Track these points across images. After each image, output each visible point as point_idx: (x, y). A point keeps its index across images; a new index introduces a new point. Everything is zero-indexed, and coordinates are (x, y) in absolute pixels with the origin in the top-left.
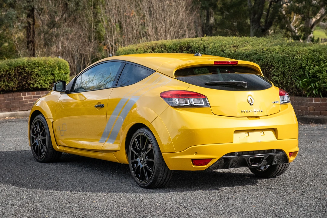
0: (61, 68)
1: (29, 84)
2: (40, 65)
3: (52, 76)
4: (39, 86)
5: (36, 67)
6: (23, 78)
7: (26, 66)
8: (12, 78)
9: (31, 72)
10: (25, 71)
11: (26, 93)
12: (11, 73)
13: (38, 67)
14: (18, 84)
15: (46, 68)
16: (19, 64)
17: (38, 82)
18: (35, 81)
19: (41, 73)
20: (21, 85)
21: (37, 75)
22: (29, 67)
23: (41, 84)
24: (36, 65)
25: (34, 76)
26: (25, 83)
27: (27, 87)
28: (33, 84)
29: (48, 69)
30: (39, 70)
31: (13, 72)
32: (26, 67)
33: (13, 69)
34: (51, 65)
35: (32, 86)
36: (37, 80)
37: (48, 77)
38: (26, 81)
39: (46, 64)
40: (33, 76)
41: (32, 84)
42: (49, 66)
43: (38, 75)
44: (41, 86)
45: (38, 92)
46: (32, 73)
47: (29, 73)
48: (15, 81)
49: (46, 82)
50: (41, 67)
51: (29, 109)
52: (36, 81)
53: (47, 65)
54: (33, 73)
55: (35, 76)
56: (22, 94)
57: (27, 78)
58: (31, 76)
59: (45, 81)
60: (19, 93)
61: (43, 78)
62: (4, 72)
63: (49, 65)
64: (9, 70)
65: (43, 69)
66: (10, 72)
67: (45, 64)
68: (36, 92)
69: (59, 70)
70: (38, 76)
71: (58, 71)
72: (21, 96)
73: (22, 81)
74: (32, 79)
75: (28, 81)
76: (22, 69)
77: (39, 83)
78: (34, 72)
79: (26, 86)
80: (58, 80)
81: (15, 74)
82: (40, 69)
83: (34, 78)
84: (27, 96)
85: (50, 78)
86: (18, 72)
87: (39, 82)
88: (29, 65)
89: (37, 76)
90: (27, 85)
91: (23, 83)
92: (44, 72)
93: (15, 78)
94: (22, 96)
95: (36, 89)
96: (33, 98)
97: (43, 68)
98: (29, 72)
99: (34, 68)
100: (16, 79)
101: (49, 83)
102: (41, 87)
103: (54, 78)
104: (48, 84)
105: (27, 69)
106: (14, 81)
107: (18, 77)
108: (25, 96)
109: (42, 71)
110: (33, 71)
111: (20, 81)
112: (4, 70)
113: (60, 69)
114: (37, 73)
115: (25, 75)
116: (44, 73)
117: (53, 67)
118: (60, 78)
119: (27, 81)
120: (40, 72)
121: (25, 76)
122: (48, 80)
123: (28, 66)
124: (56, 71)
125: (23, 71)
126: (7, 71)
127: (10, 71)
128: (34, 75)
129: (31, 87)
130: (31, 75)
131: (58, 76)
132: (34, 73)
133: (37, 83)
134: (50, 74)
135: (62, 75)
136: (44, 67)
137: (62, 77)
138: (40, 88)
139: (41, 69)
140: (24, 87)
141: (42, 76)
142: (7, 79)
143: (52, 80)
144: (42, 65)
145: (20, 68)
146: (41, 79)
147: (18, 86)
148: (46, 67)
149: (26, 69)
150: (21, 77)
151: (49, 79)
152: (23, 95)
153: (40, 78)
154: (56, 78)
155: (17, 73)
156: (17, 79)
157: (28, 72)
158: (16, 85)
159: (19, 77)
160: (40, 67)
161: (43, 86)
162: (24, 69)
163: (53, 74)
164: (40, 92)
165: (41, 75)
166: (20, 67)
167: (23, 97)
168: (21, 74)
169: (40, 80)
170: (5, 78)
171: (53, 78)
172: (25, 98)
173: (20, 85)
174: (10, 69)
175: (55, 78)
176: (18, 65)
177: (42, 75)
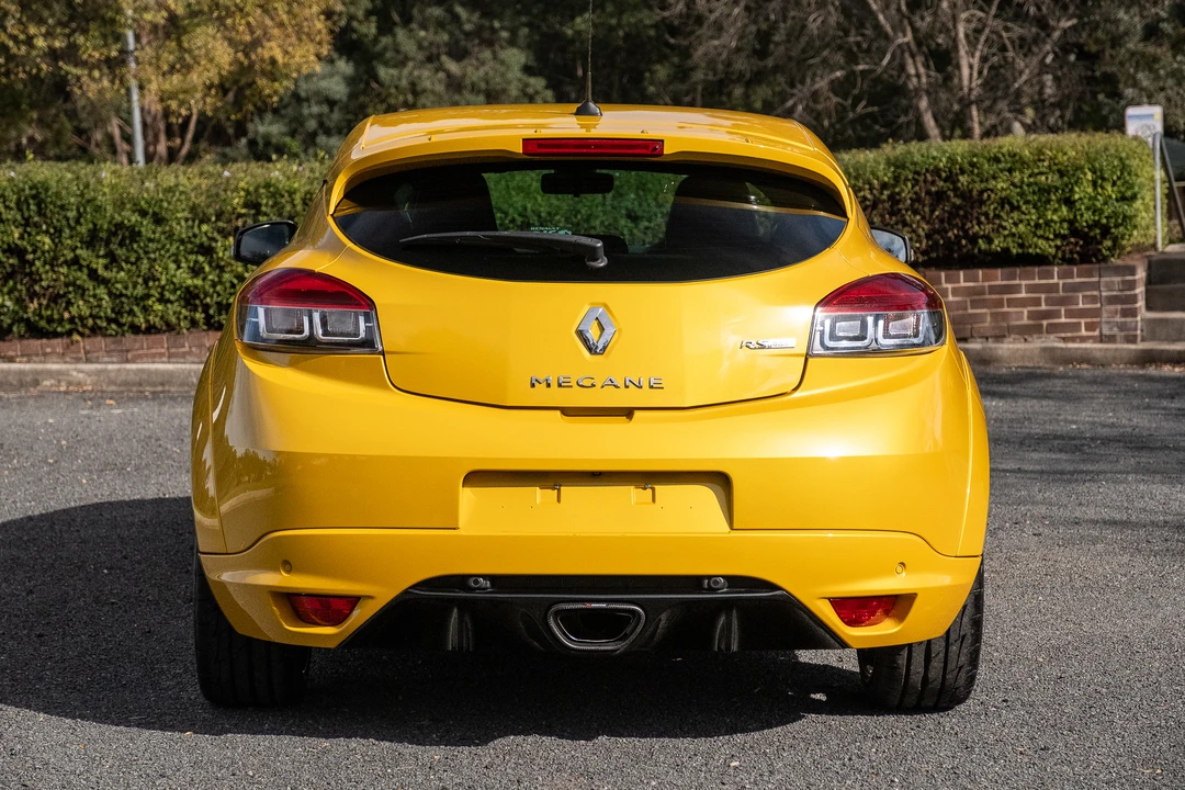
0: (1103, 179)
1: (973, 240)
2: (1018, 165)
3: (1064, 209)
4: (1011, 245)
5: (1002, 171)
6: (950, 213)
7: (961, 169)
8: (904, 212)
9: (981, 192)
10: (955, 189)
11: (962, 273)
12: (899, 194)
13: (1010, 171)
14: (928, 236)
15: (1043, 178)
16: (934, 158)
17: (1006, 232)
18: (996, 227)
19: (1022, 194)
20: (941, 242)
21: (1004, 201)
22: (972, 172)
23: (1020, 237)
24: (1002, 166)
25: (992, 207)
26: (956, 236)
27: (965, 250)
28: (990, 241)
29: (1053, 179)
30: (1013, 184)
31: (906, 191)
32: (963, 172)
33: (907, 179)
34: (1062, 164)
35: (982, 244)
36: (1004, 224)
37: (1049, 213)
38: (962, 228)
39: (1044, 161)
40: (991, 209)
41: (983, 237)
42: (1055, 168)
43: (1010, 204)
44: (1021, 246)
45: (1007, 270)
46: (986, 195)
47: (971, 196)
48: (914, 226)
49: (1040, 232)
50: (1021, 172)
51: (972, 336)
52: (1001, 226)
53: (1046, 164)
54: (989, 196)
55: (995, 209)
56: (943, 274)
57: (965, 217)
58: (980, 208)
59: (1037, 226)
60: (932, 272)
61: (1028, 217)
62: (871, 189)
63: (1055, 164)
64: (892, 182)
65: (1032, 180)
66: (897, 190)
67: (1040, 160)
68: (999, 271)
69: (1094, 184)
70: (1007, 207)
71: (1090, 190)
72: (941, 283)
73: (946, 225)
74: (983, 219)
75: (969, 225)
76: (945, 180)
77: (1013, 235)
78: (992, 191)
79: (961, 247)
80: (1090, 223)
81: (917, 199)
82: (1016, 180)
83: (991, 215)
84: (963, 284)
85: (1058, 214)
86: (928, 193)
87: (1014, 230)
88: (973, 165)
89: (1003, 208)
90: (964, 242)
91: (950, 234)
92: (1034, 193)
93: (915, 212)
94: (945, 285)
95: (1003, 260)
96: (990, 293)
97: (1030, 176)
98: (975, 193)
99: (994, 178)
100: (918, 217)
101: (1052, 236)
102: (1020, 251)
103: (1075, 216)
104: (1047, 239)
105: (963, 179)
106: (911, 226)
107: (927, 209)
108: (956, 285)
109: (1025, 187)
110: (987, 190)
111: (937, 226)
112: (870, 184)
113: (1100, 181)
114: (1004, 194)
115: (958, 202)
116: (1036, 198)
117: (1071, 172)
118: (1097, 218)
119: (964, 225)
120: (1018, 190)
121: (959, 208)
122: (1048, 223)
123: (967, 166)
124: (1083, 191)
125: (949, 189)
126: (884, 186)
127: (895, 186)
128: (992, 203)
129: (980, 249)
130: (982, 203)
131: (1088, 209)
132: (993, 196)
133: (1005, 237)
134: (1059, 201)
135: (1106, 203)
136: (1036, 171)
137: (1106, 214)
138: (1018, 254)
139: (1022, 181)
140: (956, 248)
141: (1024, 208)
142: (882, 216)
143: (1065, 225)
144: (1024, 163)
145: (940, 177)
146: (1021, 221)
147: (927, 245)
148: (1041, 173)
149: (958, 180)
150: (943, 209)
151: (1052, 220)
152: (947, 281)
153: (1015, 215)
154: (1082, 215)
155: (923, 195)
156: (923, 218)
157: (971, 191)
158: (921, 242)
159: (932, 212)
160: (1017, 174)
161: (1030, 246)
162: (951, 178)
163: (1069, 202)
164: (1018, 271)
165: (1021, 203)
166: (937, 172)
167: (950, 286)
168: (939, 197)
169: (1016, 224)
170: (874, 212)
171: (1072, 217)
172: (955, 292)
173: (936, 243)
174: (896, 178)
175: (1078, 217)
176: (930, 164)
177: (1027, 202)
